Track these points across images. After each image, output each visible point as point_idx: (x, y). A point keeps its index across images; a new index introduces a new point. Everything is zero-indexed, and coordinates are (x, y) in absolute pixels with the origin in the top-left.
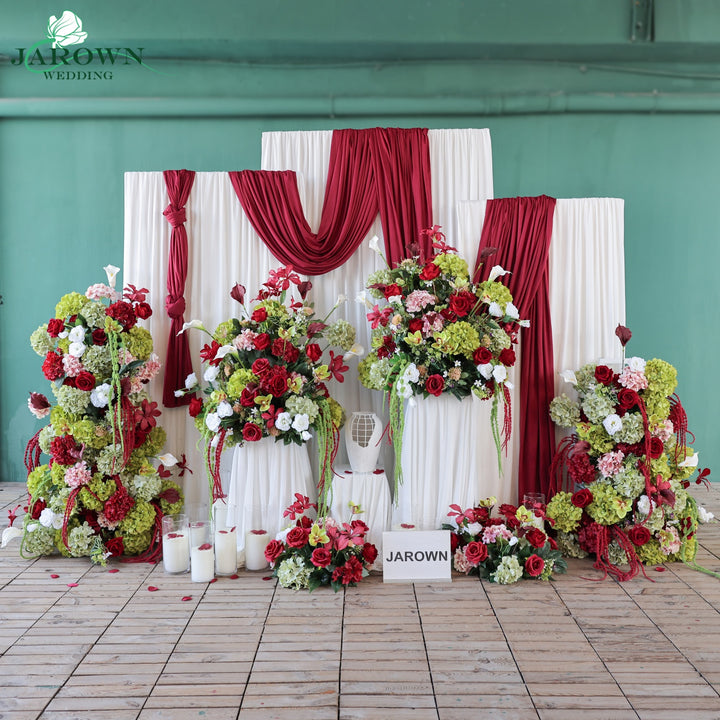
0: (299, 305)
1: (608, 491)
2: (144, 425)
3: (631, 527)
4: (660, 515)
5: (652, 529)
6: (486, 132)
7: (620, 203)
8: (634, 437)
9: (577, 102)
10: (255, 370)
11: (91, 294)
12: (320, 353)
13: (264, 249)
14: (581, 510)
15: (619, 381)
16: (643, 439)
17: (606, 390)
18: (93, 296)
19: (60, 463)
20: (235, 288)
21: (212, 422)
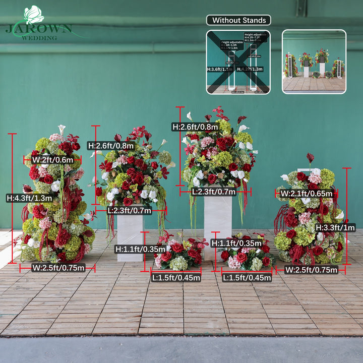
1: (303, 231)
2: (76, 200)
3: (313, 247)
4: (327, 240)
5: (324, 247)
8: (315, 205)
10: (129, 173)
11: (52, 138)
12: (158, 166)
15: (309, 179)
16: (319, 206)
18: (53, 139)
20: (116, 136)
21: (110, 196)
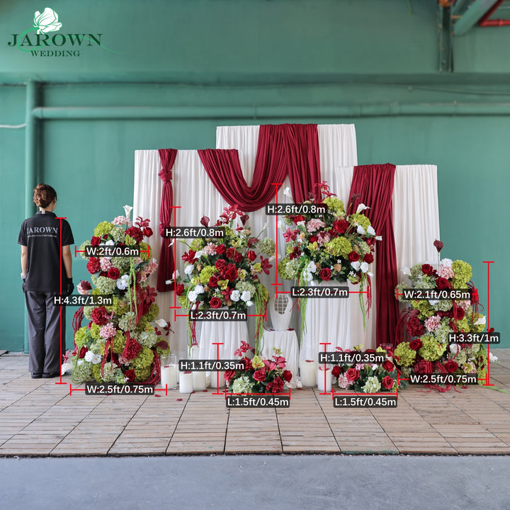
0: (241, 229)
1: (431, 340)
2: (148, 301)
3: (446, 362)
4: (463, 354)
5: (460, 362)
6: (352, 127)
7: (435, 168)
8: (447, 306)
9: (407, 109)
10: (217, 266)
11: (117, 222)
12: (255, 256)
13: (219, 196)
14: (415, 352)
15: (437, 273)
16: (452, 308)
17: (429, 278)
18: (118, 223)
19: (97, 324)
20: (203, 219)
21: (192, 296)
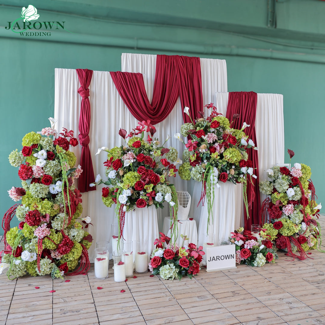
0: (151, 140)
1: (288, 221)
7: (281, 96)
8: (298, 197)
10: (139, 172)
14: (277, 231)
17: (287, 177)
18: (46, 134)
19: (31, 225)
20: (120, 131)
